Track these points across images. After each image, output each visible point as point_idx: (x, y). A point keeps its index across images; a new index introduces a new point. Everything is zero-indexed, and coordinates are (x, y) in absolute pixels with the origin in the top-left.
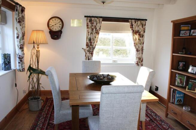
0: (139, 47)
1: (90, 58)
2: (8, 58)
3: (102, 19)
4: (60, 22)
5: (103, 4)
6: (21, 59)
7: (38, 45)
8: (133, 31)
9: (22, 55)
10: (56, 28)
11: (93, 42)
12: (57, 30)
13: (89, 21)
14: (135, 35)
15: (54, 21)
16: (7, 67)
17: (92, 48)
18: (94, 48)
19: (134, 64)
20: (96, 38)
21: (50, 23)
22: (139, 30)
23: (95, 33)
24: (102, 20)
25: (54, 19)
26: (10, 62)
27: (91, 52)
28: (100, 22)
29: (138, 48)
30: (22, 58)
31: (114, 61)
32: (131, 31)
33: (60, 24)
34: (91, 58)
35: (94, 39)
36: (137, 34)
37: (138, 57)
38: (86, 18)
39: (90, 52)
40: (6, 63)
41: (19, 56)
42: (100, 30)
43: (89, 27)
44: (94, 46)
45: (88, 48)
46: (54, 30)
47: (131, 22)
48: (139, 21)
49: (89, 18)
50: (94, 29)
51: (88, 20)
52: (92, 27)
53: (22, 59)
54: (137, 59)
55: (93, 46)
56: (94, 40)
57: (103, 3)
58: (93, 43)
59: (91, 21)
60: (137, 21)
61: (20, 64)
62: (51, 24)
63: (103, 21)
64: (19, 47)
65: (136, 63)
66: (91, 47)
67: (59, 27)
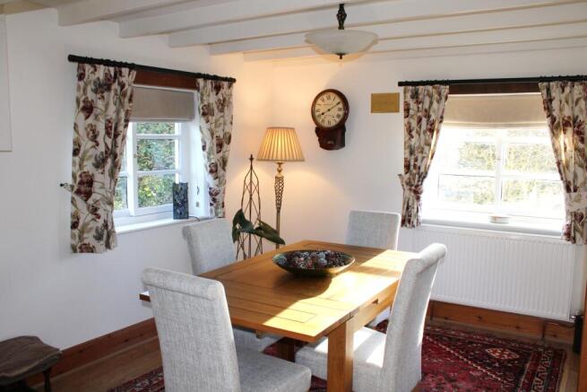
0: (575, 176)
1: (410, 204)
2: (182, 192)
3: (448, 87)
4: (339, 103)
5: (341, 58)
6: (214, 196)
7: (280, 164)
8: (553, 120)
9: (216, 187)
10: (330, 120)
11: (420, 156)
12: (333, 124)
13: (412, 97)
14: (562, 136)
15: (327, 102)
16: (178, 211)
17: (417, 176)
18: (423, 176)
19: (558, 234)
20: (429, 145)
21: (317, 107)
22: (577, 117)
23: (425, 132)
24: (447, 91)
25: (325, 97)
26: (187, 201)
27: (413, 188)
28: (443, 98)
29: (570, 178)
30: (217, 194)
31: (495, 219)
32: (547, 121)
33: (340, 109)
34: (413, 204)
35: (423, 149)
36: (570, 130)
37: (573, 210)
38: (402, 88)
39: (412, 186)
40: (178, 204)
41: (210, 189)
42: (441, 122)
43: (411, 112)
44: (422, 170)
45: (408, 175)
46: (326, 125)
47: (545, 91)
48: (576, 83)
49: (410, 88)
50: (424, 121)
51: (409, 95)
52: (419, 114)
53: (217, 197)
54: (569, 217)
55: (419, 168)
56: (422, 152)
57: (341, 55)
58: (419, 159)
59: (415, 95)
60: (569, 83)
61: (213, 207)
62: (318, 111)
63: (452, 92)
64: (209, 169)
65: (565, 231)
66: (414, 171)
67: (338, 116)
